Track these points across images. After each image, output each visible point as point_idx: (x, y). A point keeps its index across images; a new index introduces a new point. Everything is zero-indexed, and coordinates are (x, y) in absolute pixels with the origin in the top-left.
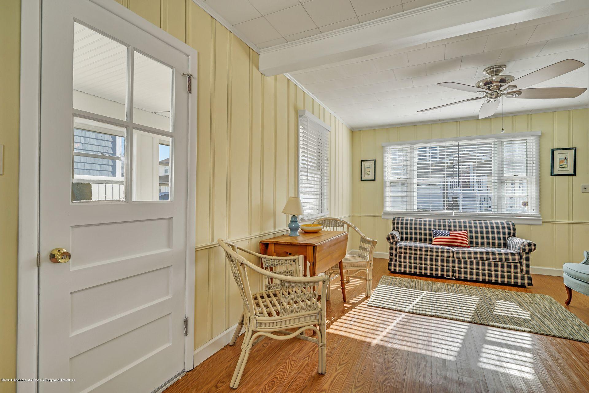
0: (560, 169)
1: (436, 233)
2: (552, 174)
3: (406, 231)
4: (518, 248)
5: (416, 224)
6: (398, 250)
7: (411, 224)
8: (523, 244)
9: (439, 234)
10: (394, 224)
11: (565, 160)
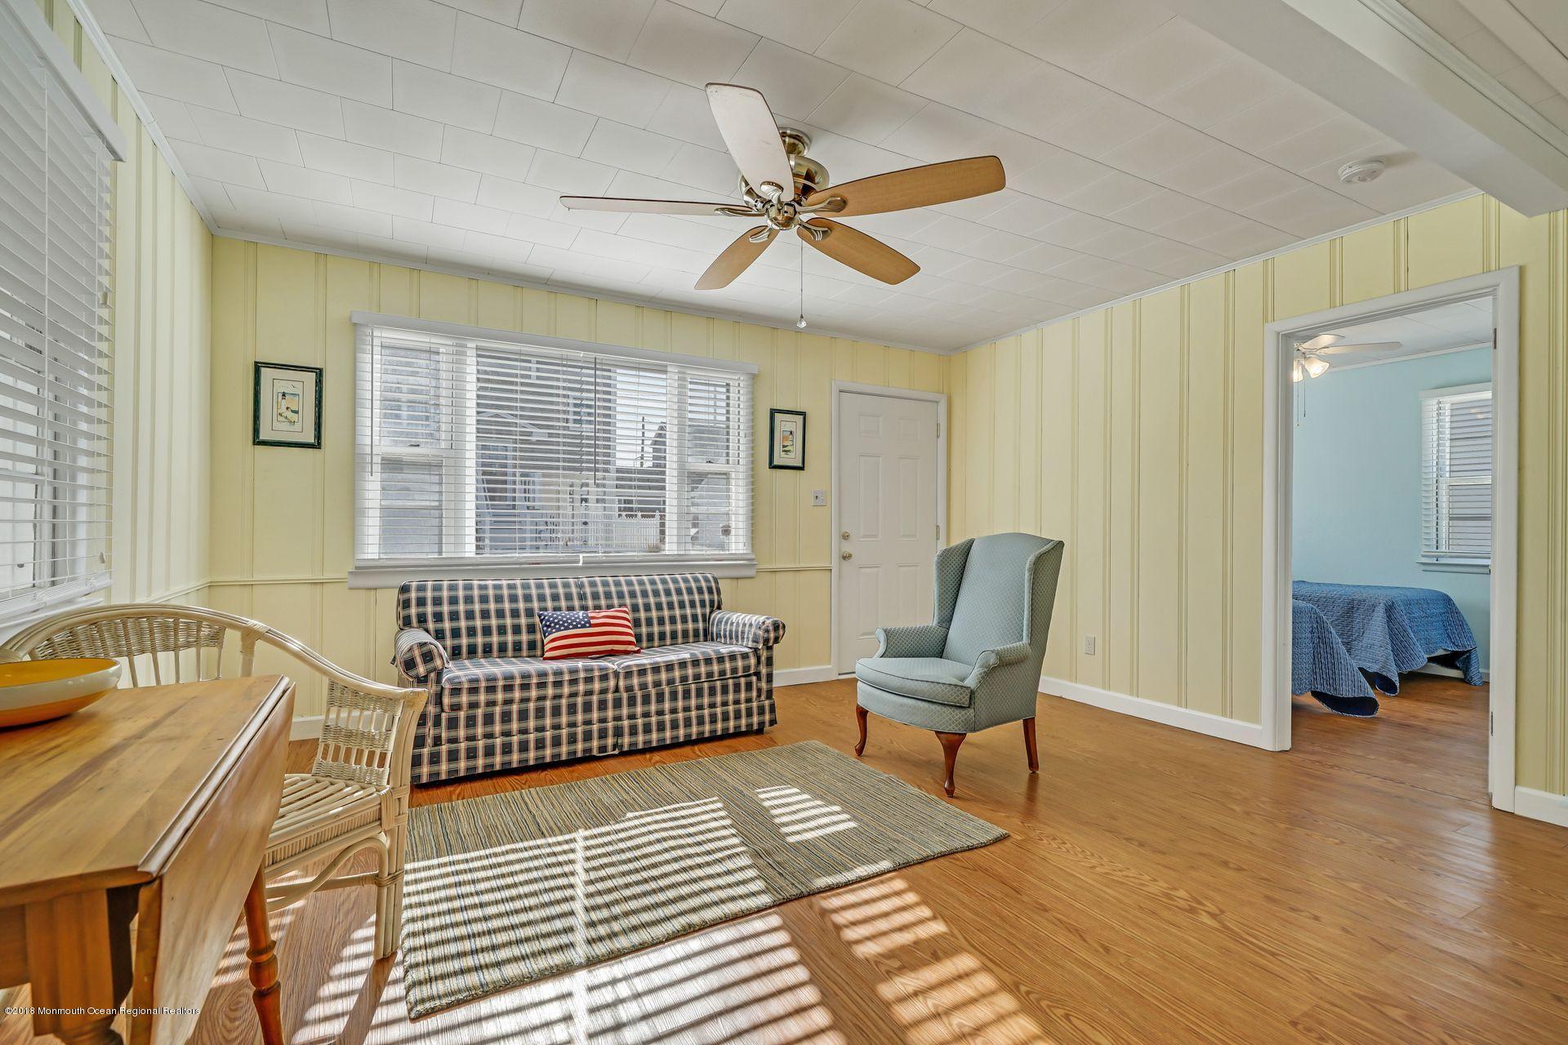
0: (783, 454)
1: (553, 622)
2: (772, 466)
3: (455, 624)
4: (753, 638)
5: (484, 599)
6: (446, 700)
7: (469, 600)
8: (763, 627)
9: (563, 625)
10: (406, 604)
11: (791, 436)
